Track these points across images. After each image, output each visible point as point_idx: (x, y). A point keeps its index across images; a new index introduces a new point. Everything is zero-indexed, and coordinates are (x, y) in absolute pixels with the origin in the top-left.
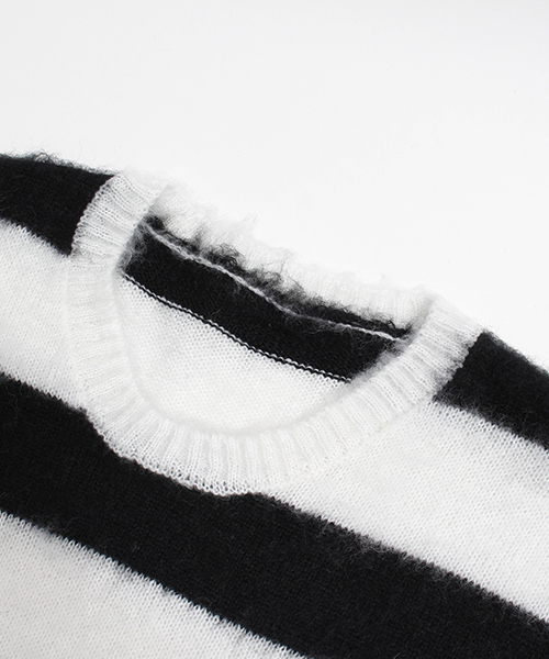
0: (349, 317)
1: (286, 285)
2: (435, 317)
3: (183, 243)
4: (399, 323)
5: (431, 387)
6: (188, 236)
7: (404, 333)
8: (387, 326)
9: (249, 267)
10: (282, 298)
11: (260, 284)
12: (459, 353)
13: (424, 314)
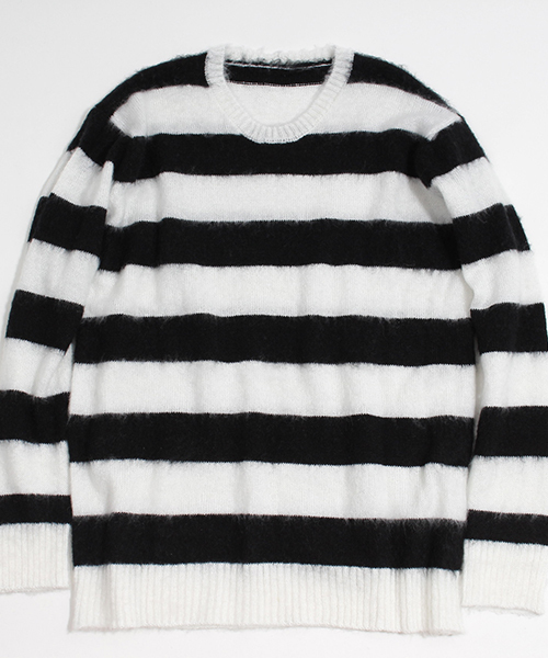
0: (311, 64)
1: (284, 62)
2: (337, 51)
3: (240, 62)
4: (327, 59)
5: (345, 80)
6: (239, 59)
7: (330, 61)
8: (324, 62)
9: (269, 62)
10: (284, 66)
11: (274, 65)
12: (350, 65)
13: (333, 53)
